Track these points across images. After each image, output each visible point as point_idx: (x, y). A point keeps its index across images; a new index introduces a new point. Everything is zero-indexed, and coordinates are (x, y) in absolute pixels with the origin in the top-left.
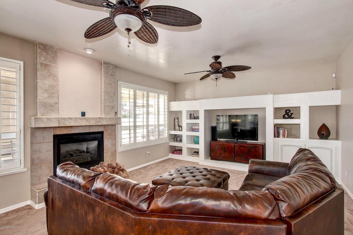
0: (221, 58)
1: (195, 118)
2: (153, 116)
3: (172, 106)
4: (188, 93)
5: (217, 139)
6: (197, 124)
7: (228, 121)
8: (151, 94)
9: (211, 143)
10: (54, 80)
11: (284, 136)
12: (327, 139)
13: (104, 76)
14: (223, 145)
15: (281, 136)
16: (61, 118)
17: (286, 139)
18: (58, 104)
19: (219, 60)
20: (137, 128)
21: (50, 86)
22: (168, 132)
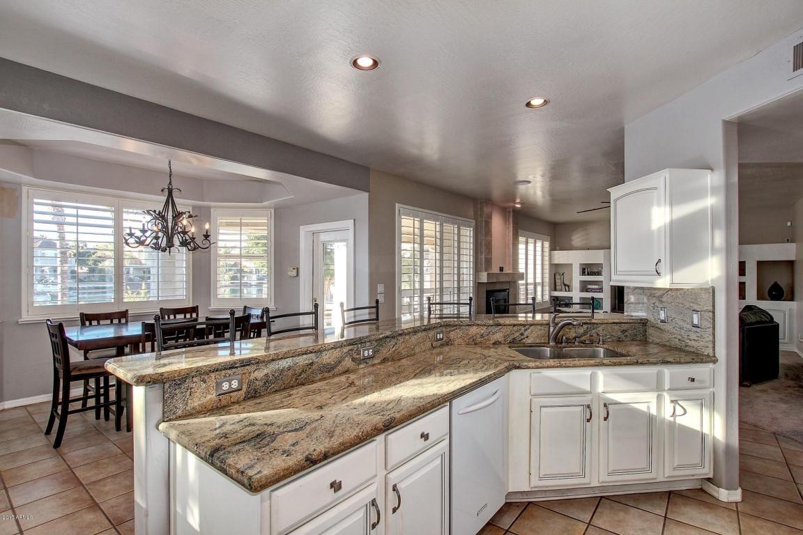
1: (591, 274)
3: (556, 257)
4: (576, 239)
6: (600, 283)
22: (550, 293)
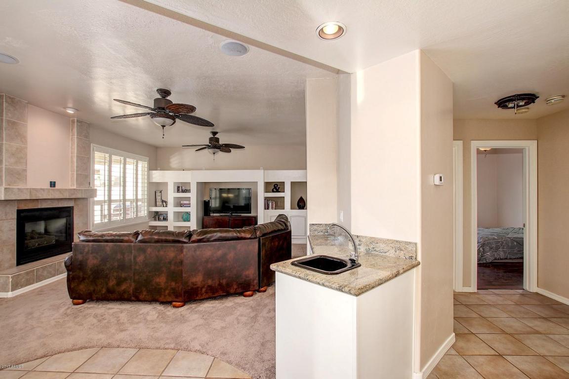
0: (218, 134)
1: (184, 191)
2: (118, 188)
3: (154, 176)
4: (174, 161)
5: (210, 214)
6: (189, 199)
7: (218, 196)
8: (128, 160)
9: (203, 219)
10: (22, 142)
11: (272, 208)
12: (304, 209)
13: (77, 138)
14: (217, 219)
15: (270, 208)
16: (33, 189)
17: (274, 210)
18: (26, 171)
19: (217, 136)
20: (112, 203)
21: (17, 149)
22: (148, 209)
